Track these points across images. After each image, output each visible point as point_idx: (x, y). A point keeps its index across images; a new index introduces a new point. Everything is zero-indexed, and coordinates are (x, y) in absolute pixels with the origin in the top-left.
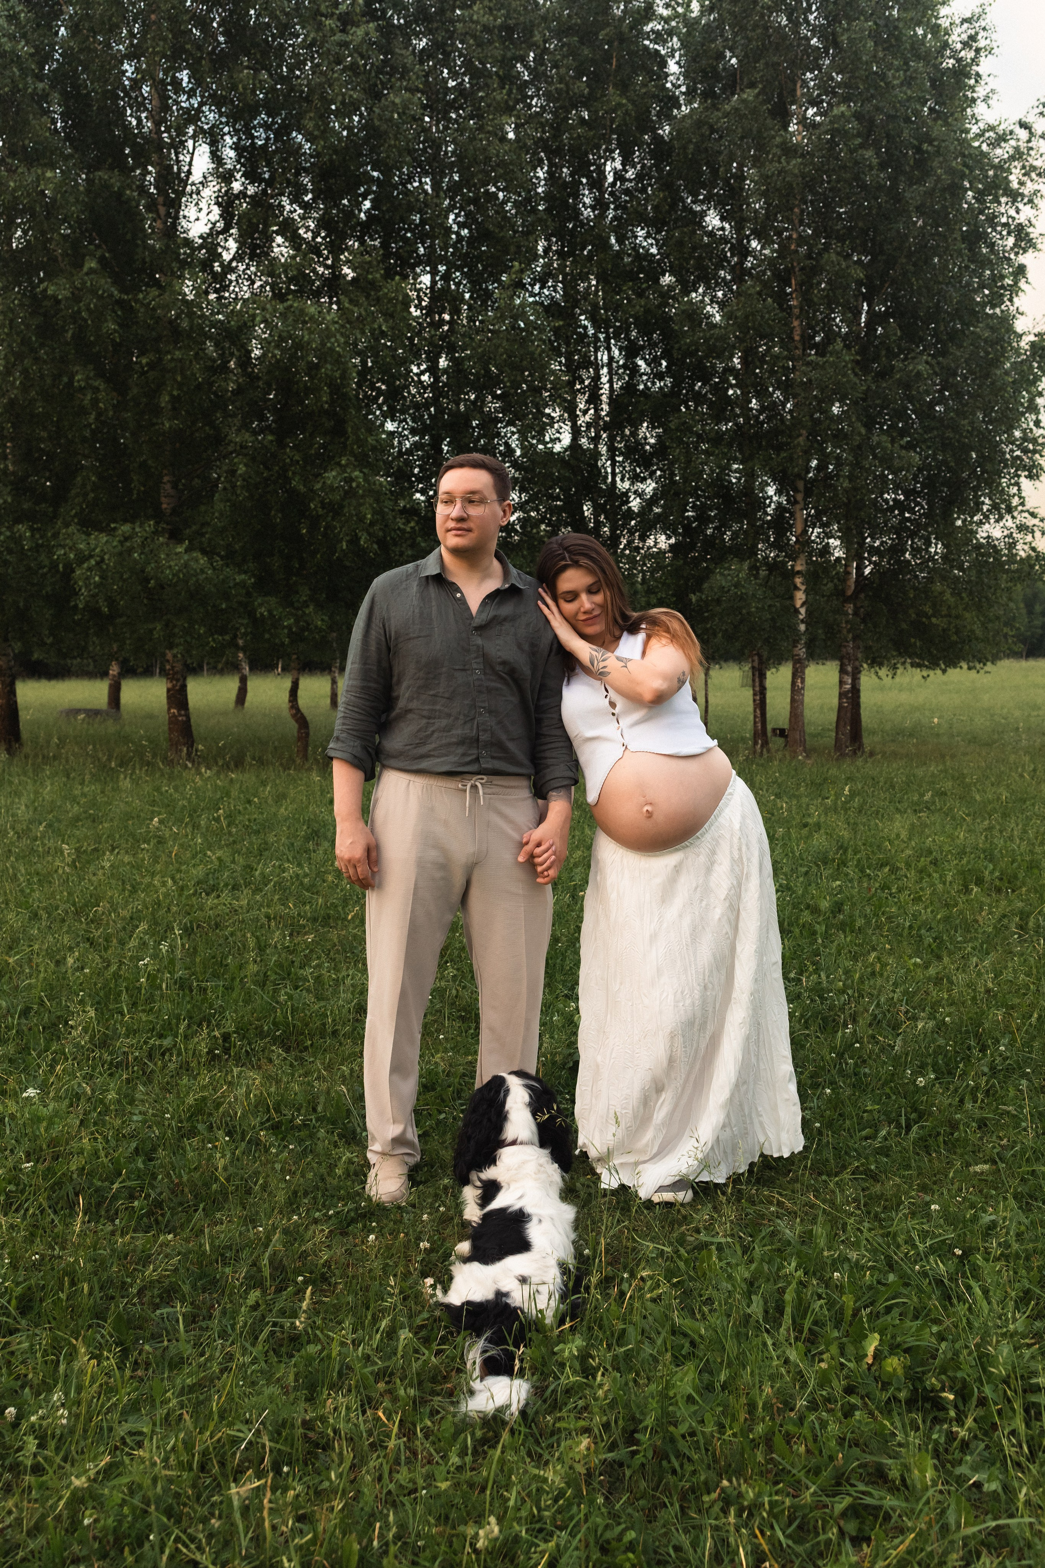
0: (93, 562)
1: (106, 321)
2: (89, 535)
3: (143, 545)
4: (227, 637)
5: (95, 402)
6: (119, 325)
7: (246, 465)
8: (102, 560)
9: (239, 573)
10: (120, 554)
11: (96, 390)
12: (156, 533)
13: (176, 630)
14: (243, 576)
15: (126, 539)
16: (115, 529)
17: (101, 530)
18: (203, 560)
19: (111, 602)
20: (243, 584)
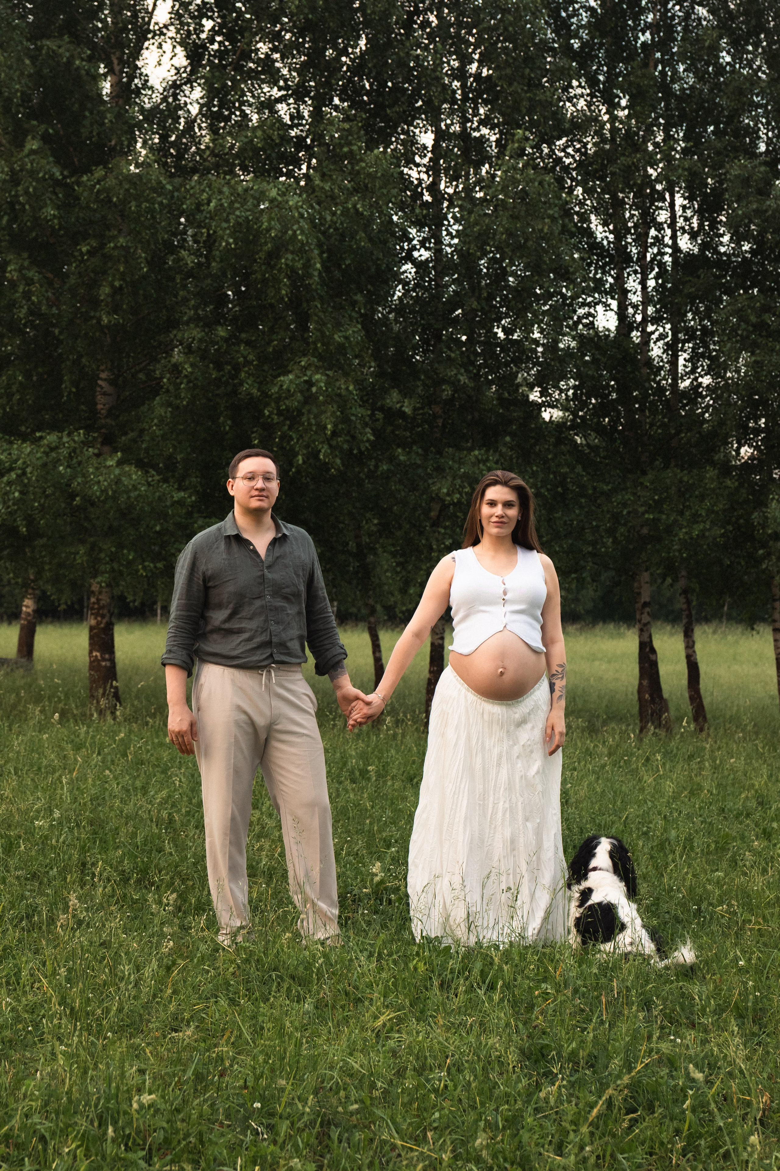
0: (13, 476)
1: (46, 205)
2: (11, 443)
3: (71, 457)
4: (160, 565)
5: (27, 295)
6: (58, 208)
7: (192, 365)
8: (24, 473)
9: (179, 489)
10: (45, 465)
11: (30, 282)
12: (86, 444)
13: (102, 555)
14: (182, 494)
15: (52, 449)
16: (41, 438)
17: (24, 438)
18: (135, 475)
19: (30, 521)
20: (180, 503)
